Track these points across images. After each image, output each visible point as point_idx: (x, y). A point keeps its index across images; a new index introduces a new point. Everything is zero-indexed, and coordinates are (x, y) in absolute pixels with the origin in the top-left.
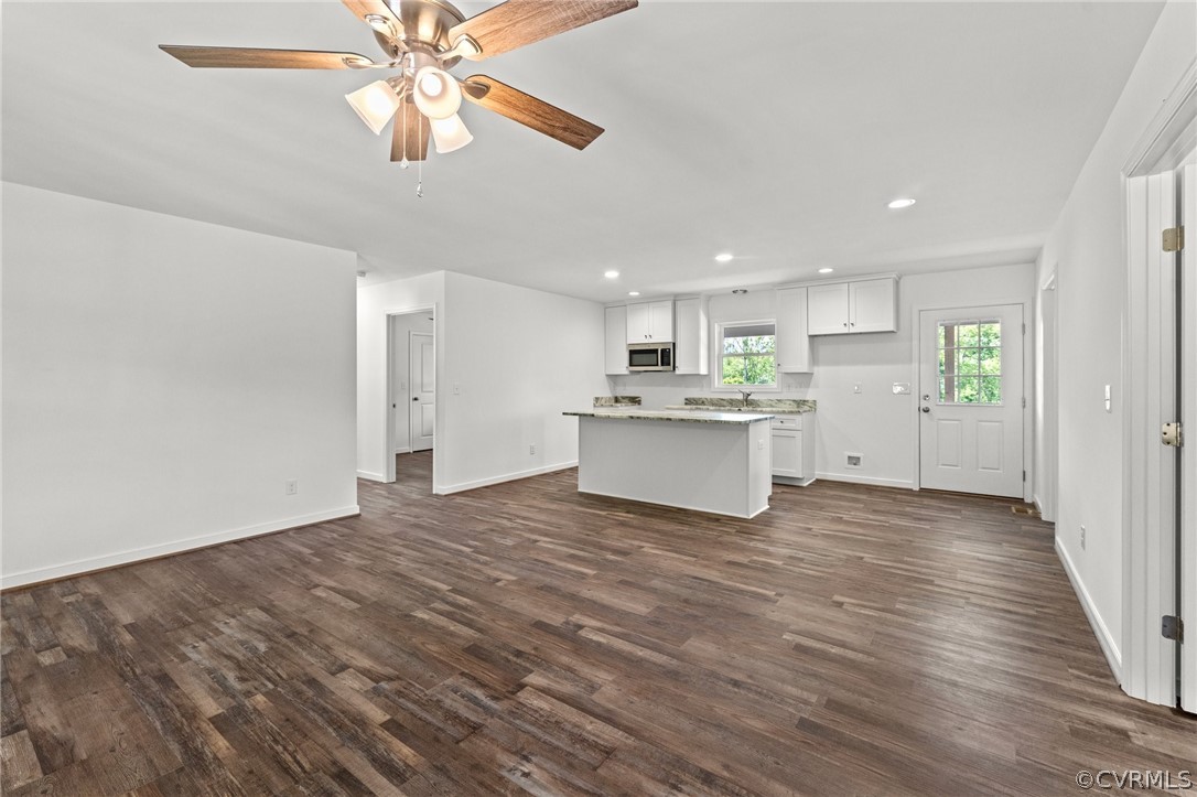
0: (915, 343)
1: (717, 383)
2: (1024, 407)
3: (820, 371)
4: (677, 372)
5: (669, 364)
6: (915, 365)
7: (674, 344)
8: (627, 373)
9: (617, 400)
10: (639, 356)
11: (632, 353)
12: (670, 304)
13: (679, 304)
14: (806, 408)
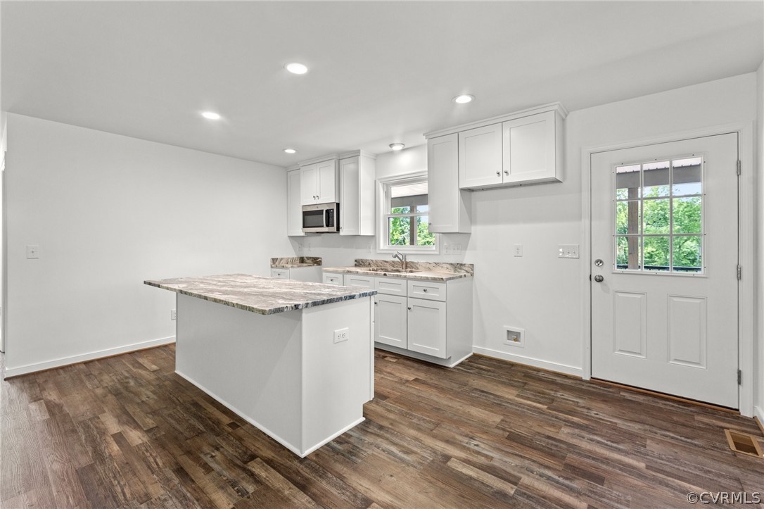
0: (585, 194)
1: (383, 245)
2: (739, 278)
3: (477, 231)
4: (342, 233)
5: (333, 226)
6: (586, 222)
7: (338, 205)
8: (303, 234)
9: (302, 260)
10: (310, 217)
11: (305, 214)
12: (332, 163)
13: (343, 162)
14: (463, 273)
